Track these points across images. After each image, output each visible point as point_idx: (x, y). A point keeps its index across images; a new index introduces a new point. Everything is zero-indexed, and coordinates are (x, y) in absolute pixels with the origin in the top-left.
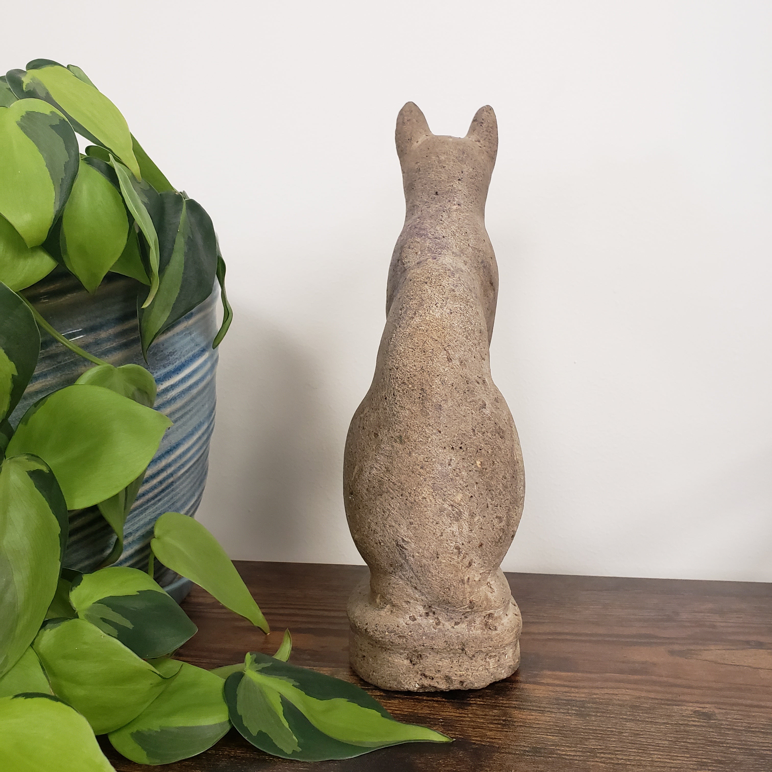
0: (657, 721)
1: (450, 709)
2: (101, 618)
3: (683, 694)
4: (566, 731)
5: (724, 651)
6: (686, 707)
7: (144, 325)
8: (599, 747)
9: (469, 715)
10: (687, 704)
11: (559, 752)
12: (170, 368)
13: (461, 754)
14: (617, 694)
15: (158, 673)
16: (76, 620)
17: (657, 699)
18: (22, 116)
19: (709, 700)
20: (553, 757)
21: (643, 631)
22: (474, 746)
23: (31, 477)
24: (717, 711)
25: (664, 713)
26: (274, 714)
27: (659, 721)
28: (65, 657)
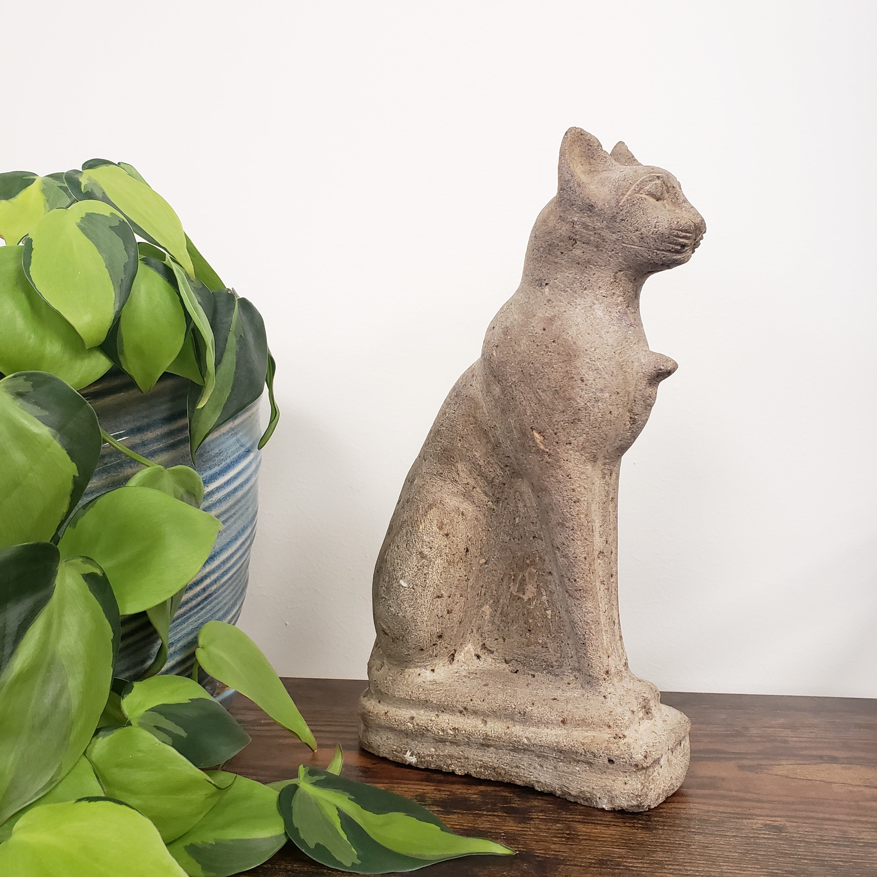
0: (726, 834)
1: (512, 823)
2: (155, 726)
3: (754, 808)
4: (633, 844)
5: (797, 766)
6: (756, 821)
7: (194, 425)
8: (667, 859)
9: (532, 829)
10: (758, 818)
11: (625, 864)
12: (216, 469)
13: (525, 866)
14: (685, 808)
15: (213, 782)
16: (129, 727)
17: (726, 813)
18: (82, 218)
19: (780, 813)
20: (619, 869)
21: (711, 746)
22: (538, 859)
23: (85, 580)
24: (788, 824)
25: (733, 826)
26: (331, 826)
27: (728, 834)
28: (120, 766)
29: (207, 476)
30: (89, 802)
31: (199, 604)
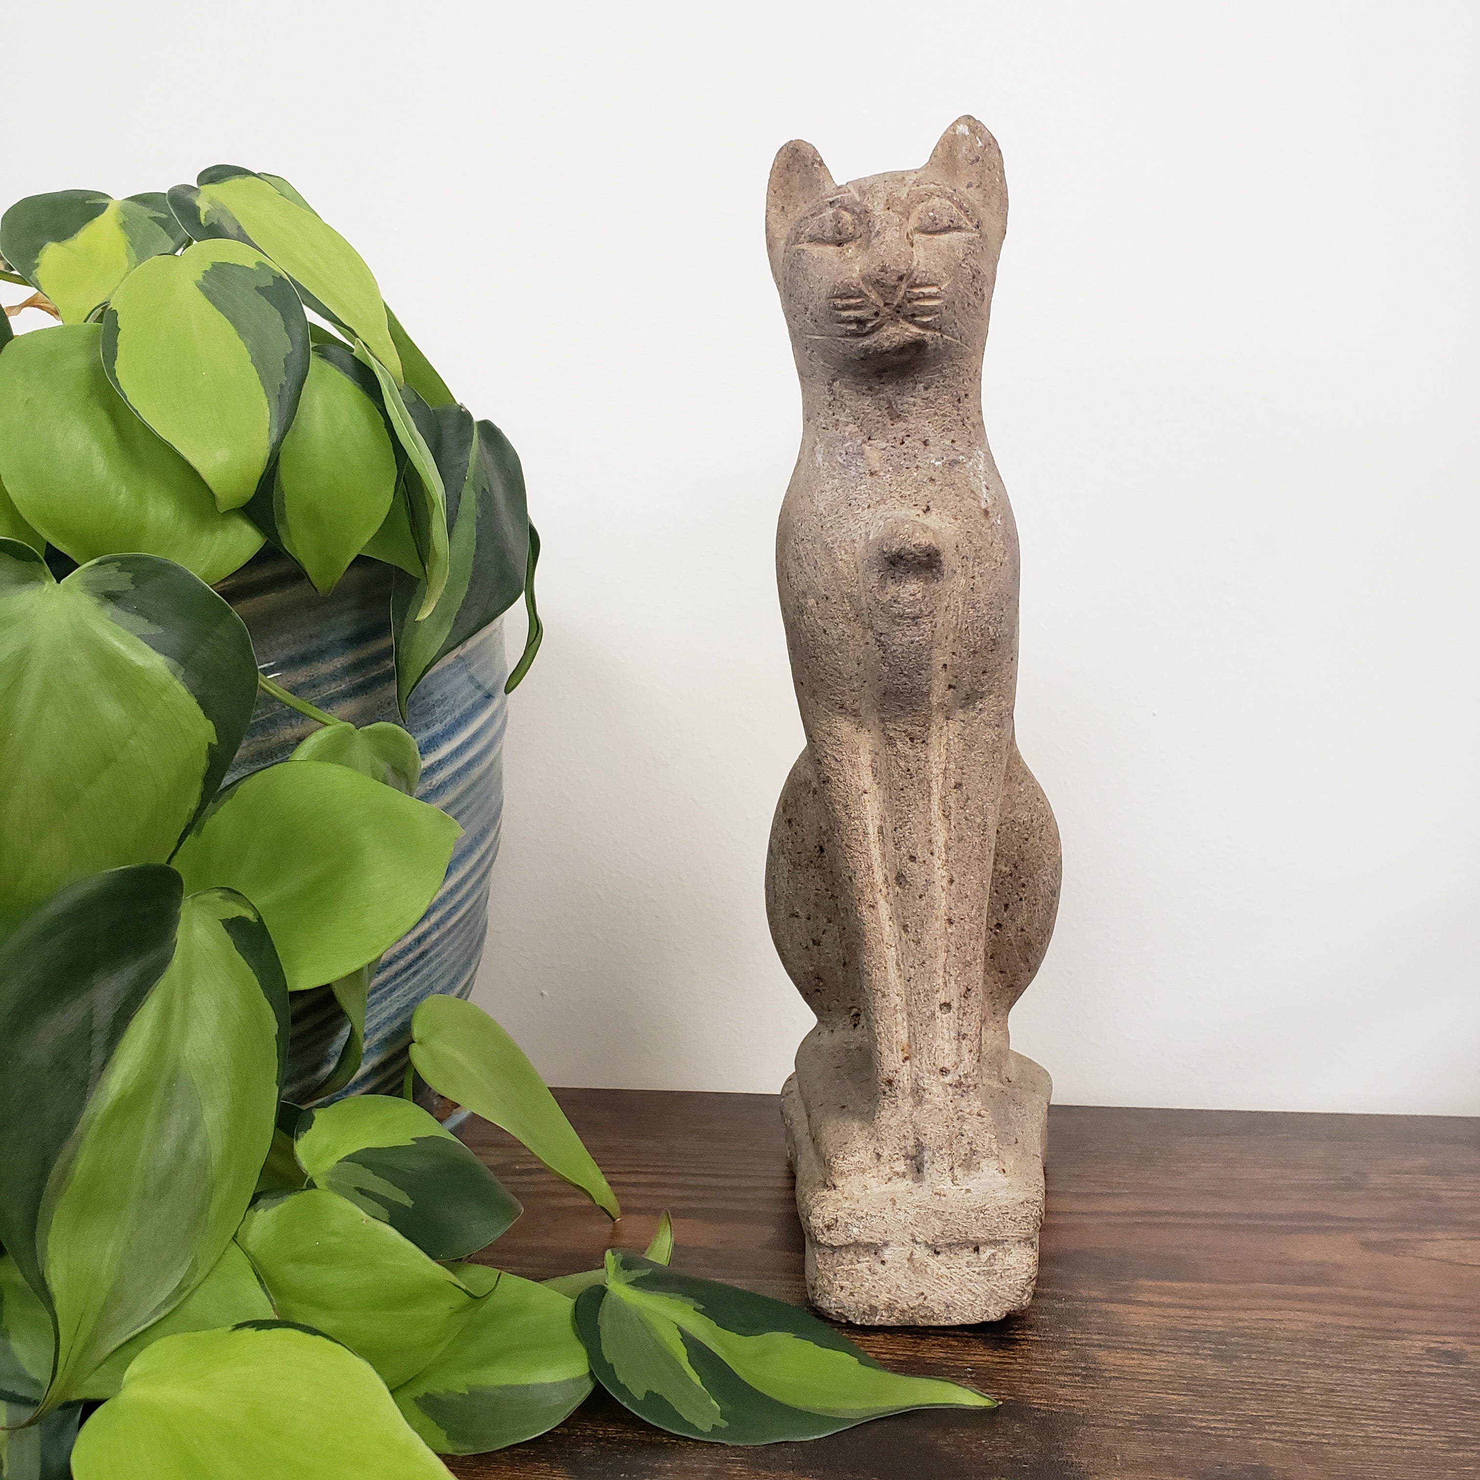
0: (1363, 1366)
1: (981, 1350)
2: (357, 1189)
3: (1403, 1319)
4: (1202, 1386)
5: (1463, 1242)
6: (1410, 1342)
7: (403, 650)
8: (1266, 1414)
9: (1019, 1360)
10: (1412, 1337)
11: (1194, 1423)
12: (438, 728)
13: (1017, 1428)
14: (1280, 1320)
15: (464, 1287)
16: (312, 1191)
17: (1355, 1328)
18: (205, 272)
19: (1451, 1328)
20: (1184, 1432)
21: (1307, 1207)
22: (1038, 1415)
23: (228, 931)
24: (1468, 1348)
25: (1372, 1353)
26: (671, 1361)
27: (1368, 1366)
28: (298, 1259)
29: (422, 741)
30: (258, 1330)
31: (410, 966)
